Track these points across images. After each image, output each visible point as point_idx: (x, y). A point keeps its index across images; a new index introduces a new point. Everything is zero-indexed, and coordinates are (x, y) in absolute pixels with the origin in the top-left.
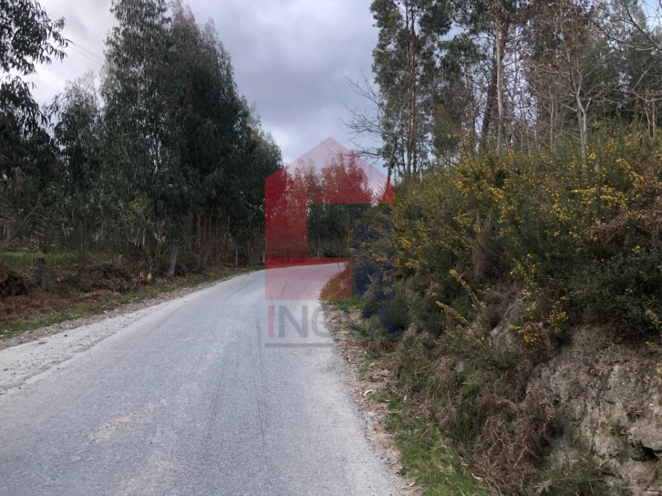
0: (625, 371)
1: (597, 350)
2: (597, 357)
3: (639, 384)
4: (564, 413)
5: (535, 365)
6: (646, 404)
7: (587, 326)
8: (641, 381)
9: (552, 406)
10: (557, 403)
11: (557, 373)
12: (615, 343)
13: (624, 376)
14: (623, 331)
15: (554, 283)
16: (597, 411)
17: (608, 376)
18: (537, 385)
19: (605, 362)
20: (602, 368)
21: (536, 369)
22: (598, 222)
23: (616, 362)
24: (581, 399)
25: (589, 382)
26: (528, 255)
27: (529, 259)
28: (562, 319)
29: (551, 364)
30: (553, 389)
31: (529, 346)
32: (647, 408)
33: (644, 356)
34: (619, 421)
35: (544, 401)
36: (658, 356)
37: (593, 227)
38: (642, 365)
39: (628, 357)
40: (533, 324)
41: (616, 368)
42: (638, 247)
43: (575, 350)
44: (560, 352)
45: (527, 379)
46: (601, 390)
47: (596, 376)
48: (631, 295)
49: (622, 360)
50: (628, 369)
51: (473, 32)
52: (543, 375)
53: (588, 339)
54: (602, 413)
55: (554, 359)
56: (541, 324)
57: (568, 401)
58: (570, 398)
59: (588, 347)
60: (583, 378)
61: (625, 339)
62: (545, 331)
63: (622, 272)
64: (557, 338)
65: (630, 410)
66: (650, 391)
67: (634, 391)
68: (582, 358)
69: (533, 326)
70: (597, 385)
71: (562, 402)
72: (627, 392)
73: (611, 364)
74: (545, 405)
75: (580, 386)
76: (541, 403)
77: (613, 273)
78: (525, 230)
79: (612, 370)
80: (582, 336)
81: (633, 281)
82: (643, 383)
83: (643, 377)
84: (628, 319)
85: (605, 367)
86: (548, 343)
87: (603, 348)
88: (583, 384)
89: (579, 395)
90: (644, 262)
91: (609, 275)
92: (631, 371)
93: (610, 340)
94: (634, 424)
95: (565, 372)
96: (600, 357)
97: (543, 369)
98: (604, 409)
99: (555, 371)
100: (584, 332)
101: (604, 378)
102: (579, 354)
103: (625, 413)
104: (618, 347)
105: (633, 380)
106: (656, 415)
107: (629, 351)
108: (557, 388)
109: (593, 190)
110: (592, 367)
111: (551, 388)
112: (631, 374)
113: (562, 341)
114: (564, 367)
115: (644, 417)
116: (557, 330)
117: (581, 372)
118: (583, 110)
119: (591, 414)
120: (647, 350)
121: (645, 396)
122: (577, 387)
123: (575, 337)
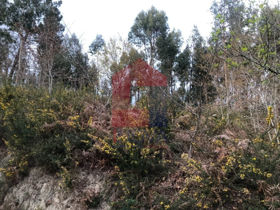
0: (48, 185)
1: (39, 177)
2: (38, 180)
3: (52, 191)
4: (20, 208)
5: (11, 186)
6: (53, 198)
7: (37, 167)
8: (53, 189)
9: (15, 205)
10: (17, 204)
11: (20, 190)
12: (46, 174)
13: (47, 188)
14: (49, 169)
15: (25, 148)
16: (34, 205)
17: (41, 188)
18: (10, 196)
19: (40, 183)
20: (39, 185)
21: (11, 189)
22: (46, 124)
23: (45, 182)
24: (28, 200)
25: (33, 192)
26: (15, 135)
27: (15, 137)
28: (26, 164)
29: (18, 186)
30: (17, 197)
31: (8, 178)
32: (53, 200)
33: (55, 179)
34: (42, 208)
35: (11, 204)
36: (60, 178)
37: (44, 125)
38: (54, 182)
39: (49, 180)
40: (12, 168)
41: (45, 184)
42: (59, 135)
43: (29, 178)
44: (23, 180)
45: (5, 194)
46: (37, 195)
47: (36, 189)
48: (54, 154)
49: (47, 181)
50: (49, 184)
51: (10, 29)
52: (14, 191)
53: (36, 173)
54: (36, 205)
55: (20, 183)
56: (15, 168)
57: (23, 202)
58: (24, 201)
59: (35, 177)
60: (31, 190)
61: (50, 172)
62: (16, 171)
63: (52, 145)
64: (22, 173)
65: (46, 202)
66: (56, 193)
67: (50, 193)
68: (32, 182)
69: (11, 169)
70: (36, 193)
71: (20, 203)
72: (47, 194)
73: (43, 183)
74: (11, 205)
75: (29, 195)
76: (9, 205)
77: (48, 145)
78: (16, 124)
79: (43, 185)
80: (34, 172)
81: (55, 148)
82: (54, 190)
83: (54, 187)
84: (51, 164)
85: (40, 184)
86: (18, 176)
87: (41, 177)
88: (30, 193)
89: (27, 199)
90: (60, 141)
91: (47, 146)
92: (50, 185)
93: (44, 172)
94: (48, 208)
95: (23, 189)
96: (39, 180)
97: (14, 188)
98: (37, 203)
99: (19, 189)
100: (35, 170)
101: (39, 189)
102: (31, 180)
103: (45, 204)
104: (47, 175)
105: (50, 189)
106: (56, 203)
107: (50, 177)
108: (18, 197)
109: (46, 110)
110: (35, 185)
111: (16, 197)
112: (50, 187)
113: (25, 175)
114: (23, 186)
115: (51, 204)
116: (22, 170)
117: (31, 188)
118: (52, 77)
119: (31, 206)
120: (57, 176)
121: (54, 195)
122: (27, 195)
123: (31, 172)
